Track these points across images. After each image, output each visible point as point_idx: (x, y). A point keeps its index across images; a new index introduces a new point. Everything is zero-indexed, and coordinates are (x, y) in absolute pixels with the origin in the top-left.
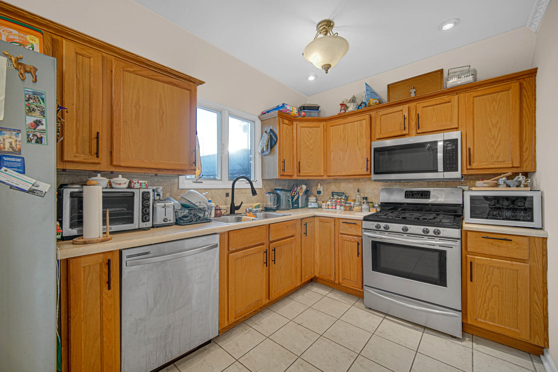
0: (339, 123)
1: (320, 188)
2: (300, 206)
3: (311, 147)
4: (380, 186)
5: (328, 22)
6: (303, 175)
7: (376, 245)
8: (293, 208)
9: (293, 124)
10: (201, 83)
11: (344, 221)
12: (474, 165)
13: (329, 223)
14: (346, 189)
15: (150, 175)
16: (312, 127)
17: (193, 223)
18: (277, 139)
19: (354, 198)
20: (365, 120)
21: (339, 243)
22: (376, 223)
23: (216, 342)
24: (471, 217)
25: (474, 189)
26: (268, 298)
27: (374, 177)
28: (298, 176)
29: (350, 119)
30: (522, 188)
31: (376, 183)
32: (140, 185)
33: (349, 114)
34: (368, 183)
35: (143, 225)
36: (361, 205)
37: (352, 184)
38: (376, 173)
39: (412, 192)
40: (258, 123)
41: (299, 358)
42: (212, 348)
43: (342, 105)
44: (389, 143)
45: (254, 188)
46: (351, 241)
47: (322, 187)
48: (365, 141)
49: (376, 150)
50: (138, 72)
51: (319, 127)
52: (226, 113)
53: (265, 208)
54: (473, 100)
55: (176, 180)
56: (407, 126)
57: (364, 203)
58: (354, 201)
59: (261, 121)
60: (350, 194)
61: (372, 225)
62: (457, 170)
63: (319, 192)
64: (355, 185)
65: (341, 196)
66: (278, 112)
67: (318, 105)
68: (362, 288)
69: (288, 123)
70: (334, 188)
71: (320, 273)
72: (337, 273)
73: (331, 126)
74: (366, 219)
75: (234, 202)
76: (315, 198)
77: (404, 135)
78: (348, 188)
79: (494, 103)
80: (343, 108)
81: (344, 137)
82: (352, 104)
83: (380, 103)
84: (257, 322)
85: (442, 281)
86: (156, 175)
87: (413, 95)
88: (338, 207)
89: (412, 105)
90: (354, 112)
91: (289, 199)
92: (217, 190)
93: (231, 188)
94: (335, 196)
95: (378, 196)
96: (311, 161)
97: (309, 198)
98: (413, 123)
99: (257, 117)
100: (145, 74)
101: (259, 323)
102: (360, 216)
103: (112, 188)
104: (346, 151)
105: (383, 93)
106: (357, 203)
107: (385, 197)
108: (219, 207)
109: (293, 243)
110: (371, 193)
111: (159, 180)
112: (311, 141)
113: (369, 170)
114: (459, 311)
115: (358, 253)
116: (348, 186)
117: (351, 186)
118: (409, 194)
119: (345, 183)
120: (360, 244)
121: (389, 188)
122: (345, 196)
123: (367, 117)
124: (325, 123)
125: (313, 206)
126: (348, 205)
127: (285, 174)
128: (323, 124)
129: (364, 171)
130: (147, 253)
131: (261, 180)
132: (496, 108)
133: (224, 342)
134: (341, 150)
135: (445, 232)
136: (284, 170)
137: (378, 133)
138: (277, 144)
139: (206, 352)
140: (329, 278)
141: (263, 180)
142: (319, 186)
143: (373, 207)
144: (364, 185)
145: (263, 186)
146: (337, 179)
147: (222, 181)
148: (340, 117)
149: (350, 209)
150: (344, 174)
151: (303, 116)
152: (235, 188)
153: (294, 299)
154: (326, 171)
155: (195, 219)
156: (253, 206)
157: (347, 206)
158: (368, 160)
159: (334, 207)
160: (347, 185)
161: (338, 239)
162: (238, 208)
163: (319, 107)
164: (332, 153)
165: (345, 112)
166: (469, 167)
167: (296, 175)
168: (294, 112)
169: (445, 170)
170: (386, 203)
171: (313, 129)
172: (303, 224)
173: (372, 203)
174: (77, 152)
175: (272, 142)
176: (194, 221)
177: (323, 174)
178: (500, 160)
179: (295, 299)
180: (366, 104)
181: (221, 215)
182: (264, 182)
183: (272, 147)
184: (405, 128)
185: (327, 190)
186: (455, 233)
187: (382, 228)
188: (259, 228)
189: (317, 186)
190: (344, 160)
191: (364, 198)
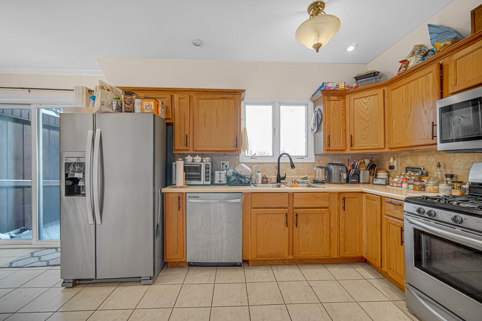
0: (400, 85)
1: (393, 162)
2: (361, 181)
3: (367, 119)
5: (313, 5)
6: (357, 149)
9: (344, 98)
10: (244, 91)
13: (375, 201)
14: (425, 163)
15: (222, 154)
16: (367, 96)
17: (237, 185)
18: (322, 116)
20: (432, 73)
21: (384, 225)
23: (245, 268)
26: (292, 254)
28: (351, 150)
32: (206, 160)
33: (411, 70)
35: (206, 183)
37: (433, 157)
38: (443, 141)
40: (311, 104)
41: (285, 305)
42: (240, 270)
43: (402, 62)
45: (293, 162)
47: (395, 161)
49: (443, 110)
50: (205, 98)
51: (377, 94)
52: (277, 104)
53: (314, 180)
55: (238, 157)
57: (446, 182)
59: (314, 102)
60: (431, 170)
63: (392, 167)
64: (438, 159)
65: (416, 172)
66: (321, 91)
67: (374, 70)
69: (336, 99)
70: (409, 162)
71: (367, 254)
72: (383, 259)
73: (392, 90)
74: (408, 200)
75: (279, 173)
76: (387, 174)
78: (429, 162)
80: (403, 65)
81: (406, 100)
82: (415, 57)
84: (279, 270)
86: (225, 154)
88: (404, 185)
90: (418, 66)
91: (341, 173)
92: (268, 164)
93: (277, 162)
94: (408, 172)
96: (367, 133)
97: (378, 174)
99: (309, 100)
100: (208, 98)
101: (280, 271)
103: (194, 162)
104: (409, 117)
106: (432, 182)
108: (266, 177)
109: (325, 214)
110: (462, 169)
111: (227, 157)
112: (367, 112)
115: (402, 242)
116: (428, 160)
119: (424, 156)
120: (402, 231)
122: (423, 172)
123: (435, 68)
124: (385, 88)
125: (379, 183)
126: (420, 183)
127: (331, 149)
128: (382, 90)
129: (430, 140)
130: (198, 197)
131: (314, 155)
133: (249, 270)
134: (403, 116)
136: (329, 145)
137: (452, 86)
138: (323, 122)
139: (235, 270)
141: (315, 155)
142: (391, 161)
144: (451, 158)
145: (316, 160)
147: (274, 157)
148: (400, 77)
149: (421, 189)
151: (355, 88)
152: (280, 162)
153: (327, 268)
155: (239, 183)
156: (300, 178)
157: (416, 185)
159: (399, 185)
160: (427, 158)
161: (384, 220)
162: (284, 178)
164: (394, 122)
165: (406, 69)
167: (348, 149)
168: (340, 87)
171: (369, 98)
172: (341, 198)
173: (461, 182)
174: (180, 145)
175: (318, 120)
176: (238, 184)
179: (329, 268)
180: (433, 51)
181: (267, 182)
182: (317, 157)
183: (319, 125)
185: (401, 165)
188: (280, 194)
189: (390, 159)
190: (406, 128)
191: (447, 176)
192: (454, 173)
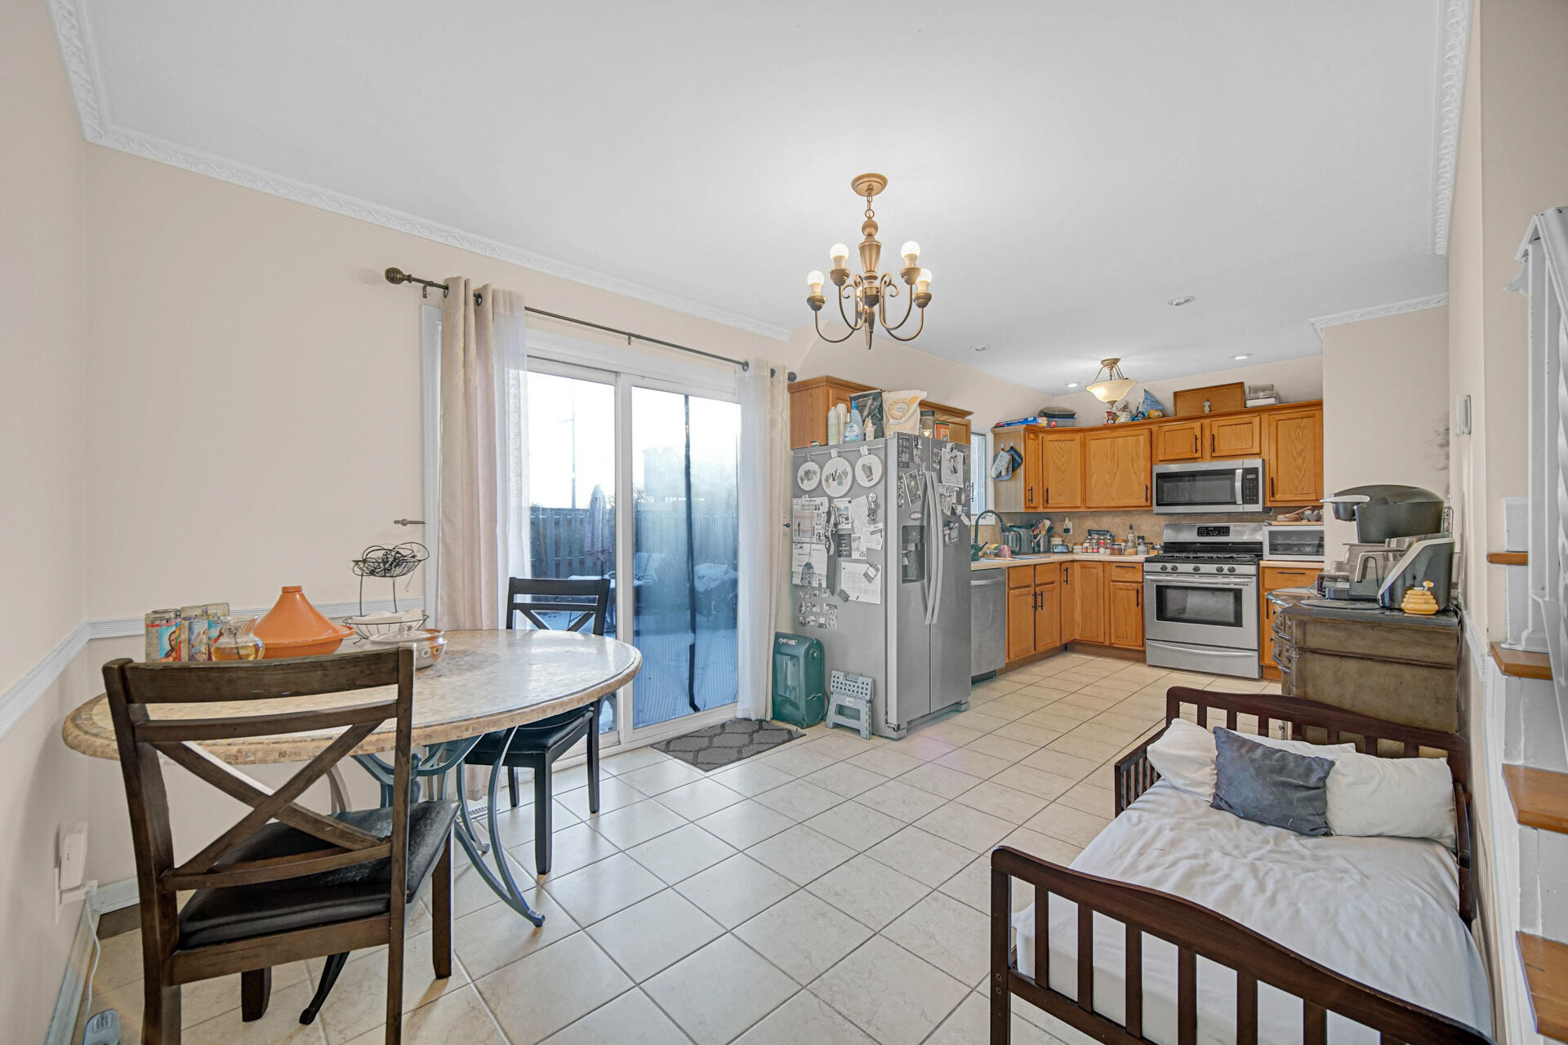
0: (1105, 436)
1: (1068, 524)
2: (1042, 550)
3: (1064, 468)
4: (1163, 521)
6: (1051, 506)
7: (1161, 591)
8: (1034, 553)
9: (1038, 437)
11: (1118, 564)
12: (1278, 497)
13: (1094, 567)
14: (1111, 525)
16: (1065, 441)
18: (1022, 459)
19: (1124, 538)
20: (1142, 436)
21: (1110, 594)
22: (1161, 565)
24: (1271, 554)
25: (1274, 523)
27: (1156, 509)
28: (1043, 508)
29: (1121, 432)
30: (1304, 522)
31: (1158, 517)
33: (1119, 425)
34: (1145, 517)
36: (1136, 547)
37: (1120, 518)
38: (1158, 505)
39: (1207, 528)
40: (990, 437)
43: (1109, 413)
44: (1174, 468)
46: (1127, 590)
47: (1071, 523)
48: (1143, 462)
49: (1160, 476)
51: (1073, 440)
54: (1277, 424)
56: (1199, 448)
57: (1139, 544)
58: (1126, 541)
59: (994, 435)
60: (1118, 533)
61: (1158, 566)
62: (1257, 502)
63: (1067, 531)
64: (1126, 521)
65: (1103, 535)
66: (1026, 426)
68: (1143, 645)
69: (1035, 439)
70: (1091, 524)
71: (1083, 634)
72: (1107, 631)
73: (1092, 440)
74: (1148, 560)
76: (1061, 539)
77: (1194, 459)
78: (1115, 524)
79: (1299, 429)
80: (1110, 417)
81: (1112, 455)
82: (1125, 414)
83: (1164, 416)
85: (1238, 622)
87: (1207, 410)
88: (1101, 548)
89: (1206, 422)
90: (1127, 424)
91: (1030, 541)
94: (1093, 535)
95: (1160, 534)
96: (1065, 487)
97: (1054, 539)
98: (1207, 444)
99: (989, 430)
102: (1141, 558)
104: (1115, 474)
105: (1168, 403)
106: (1130, 544)
107: (1170, 536)
110: (1149, 531)
112: (1063, 460)
113: (1149, 501)
114: (1256, 650)
115: (1138, 603)
116: (1114, 522)
117: (1118, 520)
118: (1203, 531)
119: (1110, 518)
120: (1139, 593)
121: (1175, 523)
122: (1111, 535)
123: (1146, 432)
124: (1082, 434)
125: (1060, 551)
126: (1116, 547)
127: (1049, 506)
128: (1079, 437)
129: (1142, 502)
132: (1301, 435)
134: (1108, 472)
135: (1241, 569)
136: (1031, 500)
137: (1161, 453)
138: (1023, 467)
140: (1095, 640)
142: (1067, 521)
143: (1153, 548)
144: (1141, 520)
146: (1097, 513)
148: (1105, 428)
149: (1122, 551)
150: (1112, 504)
151: (1045, 426)
154: (1084, 500)
157: (1114, 549)
158: (1147, 488)
159: (1095, 550)
160: (1113, 520)
161: (1109, 587)
162: (981, 549)
163: (1074, 415)
164: (1094, 477)
165: (1114, 422)
166: (1272, 499)
167: (1041, 506)
169: (1245, 502)
170: (1171, 543)
171: (1066, 443)
172: (1062, 570)
173: (1152, 543)
175: (1014, 465)
177: (1079, 505)
178: (1305, 492)
180: (1144, 415)
183: (1014, 470)
184: (1197, 450)
185: (1080, 527)
186: (1252, 569)
187: (1169, 570)
189: (1064, 520)
190: (1111, 486)
191: (1139, 538)
192: (1145, 535)
